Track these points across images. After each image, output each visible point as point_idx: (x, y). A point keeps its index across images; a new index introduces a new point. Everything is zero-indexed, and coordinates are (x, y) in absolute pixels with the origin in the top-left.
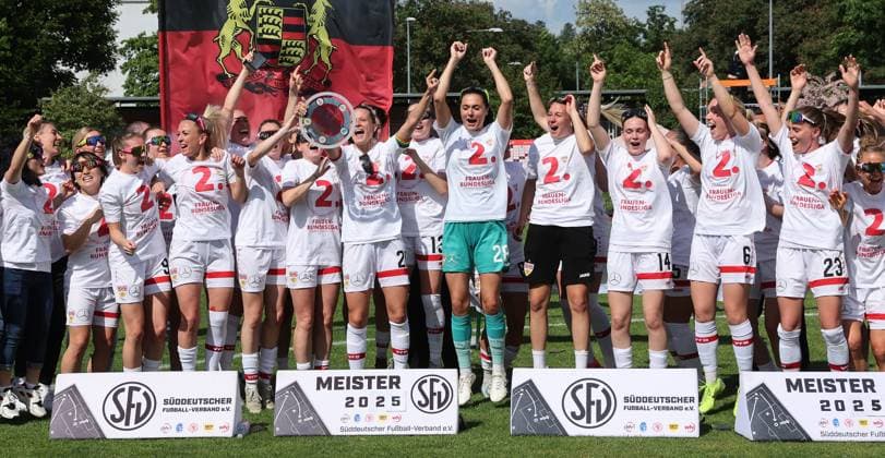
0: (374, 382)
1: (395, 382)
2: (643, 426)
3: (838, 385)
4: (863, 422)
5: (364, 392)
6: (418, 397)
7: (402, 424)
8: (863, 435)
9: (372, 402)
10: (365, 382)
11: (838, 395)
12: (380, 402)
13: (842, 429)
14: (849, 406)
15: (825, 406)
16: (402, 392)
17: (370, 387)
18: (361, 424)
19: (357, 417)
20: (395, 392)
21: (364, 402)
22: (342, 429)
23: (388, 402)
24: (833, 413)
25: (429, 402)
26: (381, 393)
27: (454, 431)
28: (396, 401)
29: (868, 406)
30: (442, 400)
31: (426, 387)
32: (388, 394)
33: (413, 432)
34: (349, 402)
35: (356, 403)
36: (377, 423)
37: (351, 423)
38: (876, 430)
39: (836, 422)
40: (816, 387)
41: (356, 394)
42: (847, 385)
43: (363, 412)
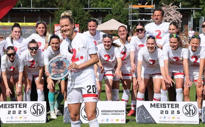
0: (18, 106)
1: (25, 106)
2: (107, 120)
3: (167, 106)
4: (173, 118)
5: (14, 109)
6: (33, 111)
7: (27, 120)
8: (173, 122)
9: (17, 112)
10: (15, 106)
11: (167, 109)
12: (20, 112)
13: (167, 120)
14: (170, 112)
15: (162, 112)
16: (28, 109)
17: (16, 107)
18: (13, 120)
19: (12, 118)
20: (25, 109)
21: (14, 112)
22: (7, 121)
23: (22, 112)
24: (164, 115)
25: (36, 112)
26: (20, 109)
27: (45, 122)
28: (25, 112)
29: (176, 112)
30: (41, 112)
31: (35, 107)
32: (22, 110)
33: (31, 122)
34: (9, 113)
35: (12, 113)
36: (19, 119)
37: (10, 120)
38: (177, 120)
39: (165, 117)
40: (160, 106)
41: (12, 110)
42: (170, 106)
43: (14, 116)
